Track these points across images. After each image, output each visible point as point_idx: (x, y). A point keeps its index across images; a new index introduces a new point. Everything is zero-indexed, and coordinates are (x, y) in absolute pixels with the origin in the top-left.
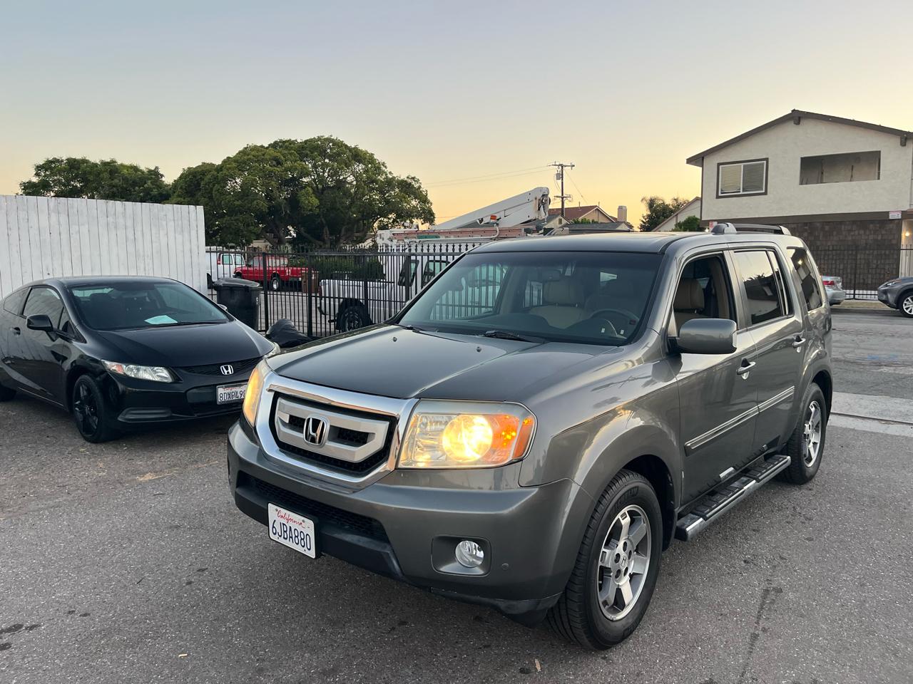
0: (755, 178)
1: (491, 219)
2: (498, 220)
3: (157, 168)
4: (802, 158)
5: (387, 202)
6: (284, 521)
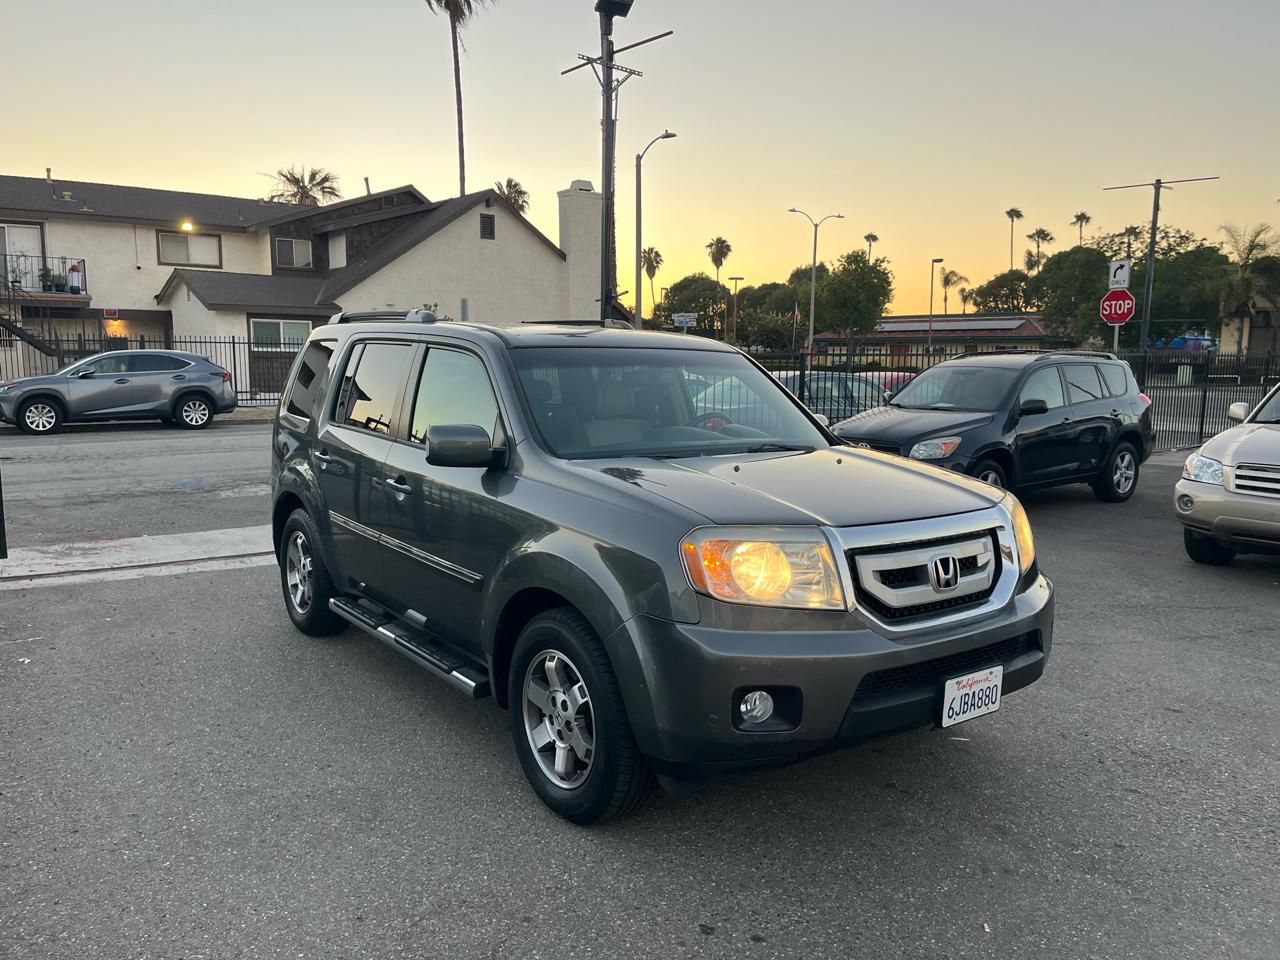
6: (966, 691)
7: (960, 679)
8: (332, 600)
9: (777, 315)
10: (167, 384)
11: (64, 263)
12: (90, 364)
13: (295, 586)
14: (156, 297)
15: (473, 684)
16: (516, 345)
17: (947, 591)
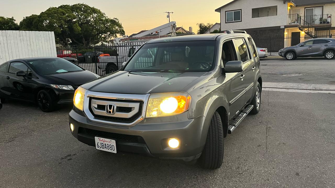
0: (237, 16)
1: (156, 33)
2: (158, 33)
3: (13, 17)
4: (252, 9)
5: (107, 28)
6: (102, 142)
7: (100, 138)
10: (323, 47)
11: (327, 16)
17: (110, 114)
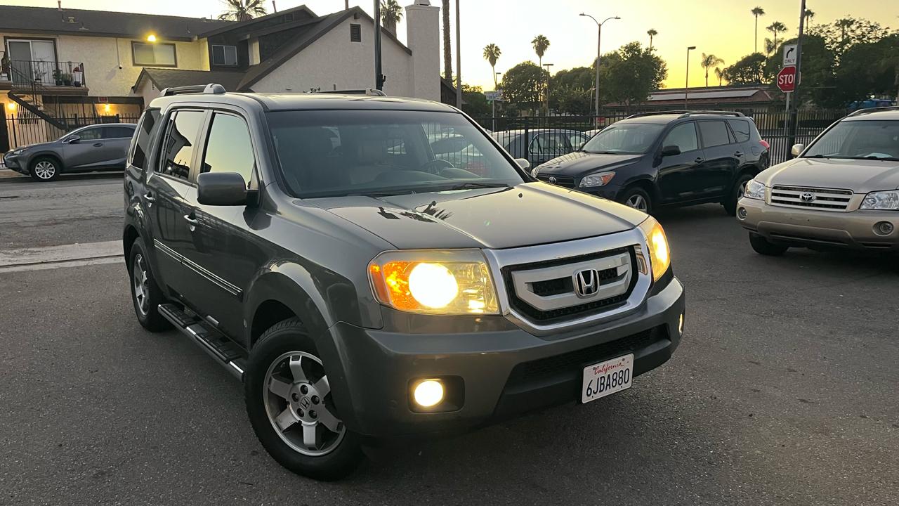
6: (602, 374)
7: (596, 366)
8: (160, 306)
9: (581, 90)
11: (70, 66)
12: (77, 134)
13: (140, 297)
14: (133, 88)
15: (242, 372)
16: (273, 109)
17: (588, 297)
